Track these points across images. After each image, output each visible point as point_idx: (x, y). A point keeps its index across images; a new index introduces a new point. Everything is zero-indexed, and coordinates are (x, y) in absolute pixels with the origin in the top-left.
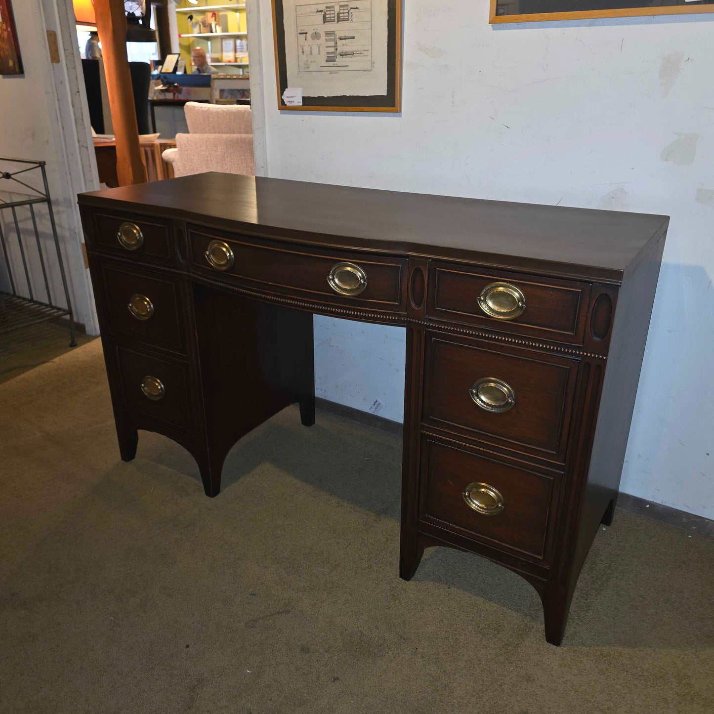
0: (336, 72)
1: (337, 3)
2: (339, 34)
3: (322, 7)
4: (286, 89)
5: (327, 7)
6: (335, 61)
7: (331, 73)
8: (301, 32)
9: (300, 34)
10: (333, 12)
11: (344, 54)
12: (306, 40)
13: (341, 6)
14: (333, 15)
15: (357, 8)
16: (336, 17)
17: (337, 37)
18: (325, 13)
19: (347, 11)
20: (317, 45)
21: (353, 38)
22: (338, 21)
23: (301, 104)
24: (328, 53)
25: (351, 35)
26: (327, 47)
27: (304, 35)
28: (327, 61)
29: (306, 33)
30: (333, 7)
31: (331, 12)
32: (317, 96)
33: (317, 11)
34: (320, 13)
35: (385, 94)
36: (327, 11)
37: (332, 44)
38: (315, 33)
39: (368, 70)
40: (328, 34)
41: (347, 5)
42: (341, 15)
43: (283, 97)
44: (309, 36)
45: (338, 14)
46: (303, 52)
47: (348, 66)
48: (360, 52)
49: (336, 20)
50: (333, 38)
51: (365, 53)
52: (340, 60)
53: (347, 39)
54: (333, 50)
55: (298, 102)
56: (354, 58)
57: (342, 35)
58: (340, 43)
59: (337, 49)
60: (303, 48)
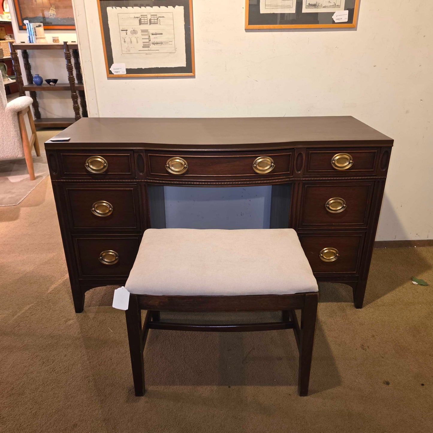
0: (150, 54)
1: (149, 13)
2: (151, 31)
3: (139, 15)
4: (113, 64)
5: (141, 15)
6: (149, 47)
7: (146, 54)
8: (122, 29)
9: (122, 30)
10: (146, 18)
11: (155, 43)
12: (127, 34)
13: (151, 15)
14: (147, 20)
15: (163, 17)
16: (149, 22)
17: (150, 33)
18: (141, 19)
19: (156, 18)
20: (136, 37)
21: (162, 34)
22: (150, 24)
23: (125, 73)
24: (143, 42)
25: (160, 33)
26: (143, 39)
27: (125, 31)
28: (143, 47)
29: (127, 30)
30: (146, 15)
31: (145, 19)
32: (136, 68)
33: (134, 18)
34: (137, 19)
35: (185, 66)
36: (141, 18)
37: (147, 37)
38: (134, 30)
39: (173, 53)
40: (143, 31)
41: (156, 15)
42: (152, 20)
43: (110, 69)
44: (129, 32)
45: (150, 20)
46: (125, 42)
47: (159, 50)
48: (166, 42)
49: (149, 23)
50: (147, 33)
51: (170, 43)
52: (152, 47)
53: (157, 34)
54: (147, 40)
55: (123, 72)
56: (162, 46)
57: (154, 32)
58: (152, 36)
59: (150, 40)
60: (124, 39)
